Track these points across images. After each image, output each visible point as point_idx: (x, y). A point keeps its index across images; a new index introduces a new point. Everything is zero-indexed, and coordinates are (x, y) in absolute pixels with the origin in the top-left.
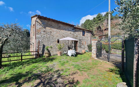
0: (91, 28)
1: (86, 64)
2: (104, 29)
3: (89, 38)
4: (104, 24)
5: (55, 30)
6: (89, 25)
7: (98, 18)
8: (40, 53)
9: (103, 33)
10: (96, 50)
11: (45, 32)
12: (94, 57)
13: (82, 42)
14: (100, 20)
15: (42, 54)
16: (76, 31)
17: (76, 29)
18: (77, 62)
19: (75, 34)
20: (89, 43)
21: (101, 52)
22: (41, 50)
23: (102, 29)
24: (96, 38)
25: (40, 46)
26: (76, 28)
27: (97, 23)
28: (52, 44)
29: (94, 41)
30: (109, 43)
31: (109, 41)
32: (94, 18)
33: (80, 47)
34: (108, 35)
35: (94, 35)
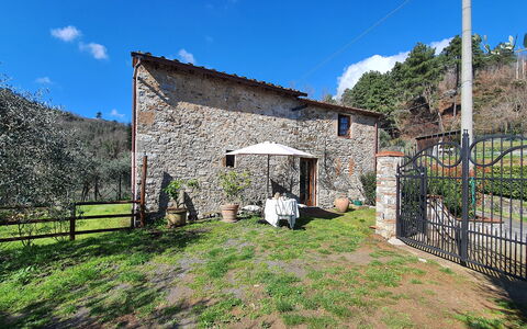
0: (385, 108)
1: (336, 278)
2: (442, 110)
3: (370, 147)
4: (441, 86)
5: (217, 112)
6: (376, 93)
7: (415, 64)
8: (152, 205)
9: (437, 124)
10: (394, 201)
11: (172, 120)
12: (384, 234)
13: (335, 165)
14: (424, 70)
15: (159, 213)
16: (307, 117)
17: (309, 110)
18: (293, 261)
19: (306, 130)
20: (370, 167)
21: (424, 209)
22: (156, 195)
23: (432, 109)
24: (403, 145)
25: (149, 181)
26: (308, 104)
27: (409, 85)
28: (201, 172)
29: (388, 159)
30: (466, 167)
31: (464, 158)
32: (398, 67)
33: (328, 184)
34: (459, 132)
35: (397, 135)
